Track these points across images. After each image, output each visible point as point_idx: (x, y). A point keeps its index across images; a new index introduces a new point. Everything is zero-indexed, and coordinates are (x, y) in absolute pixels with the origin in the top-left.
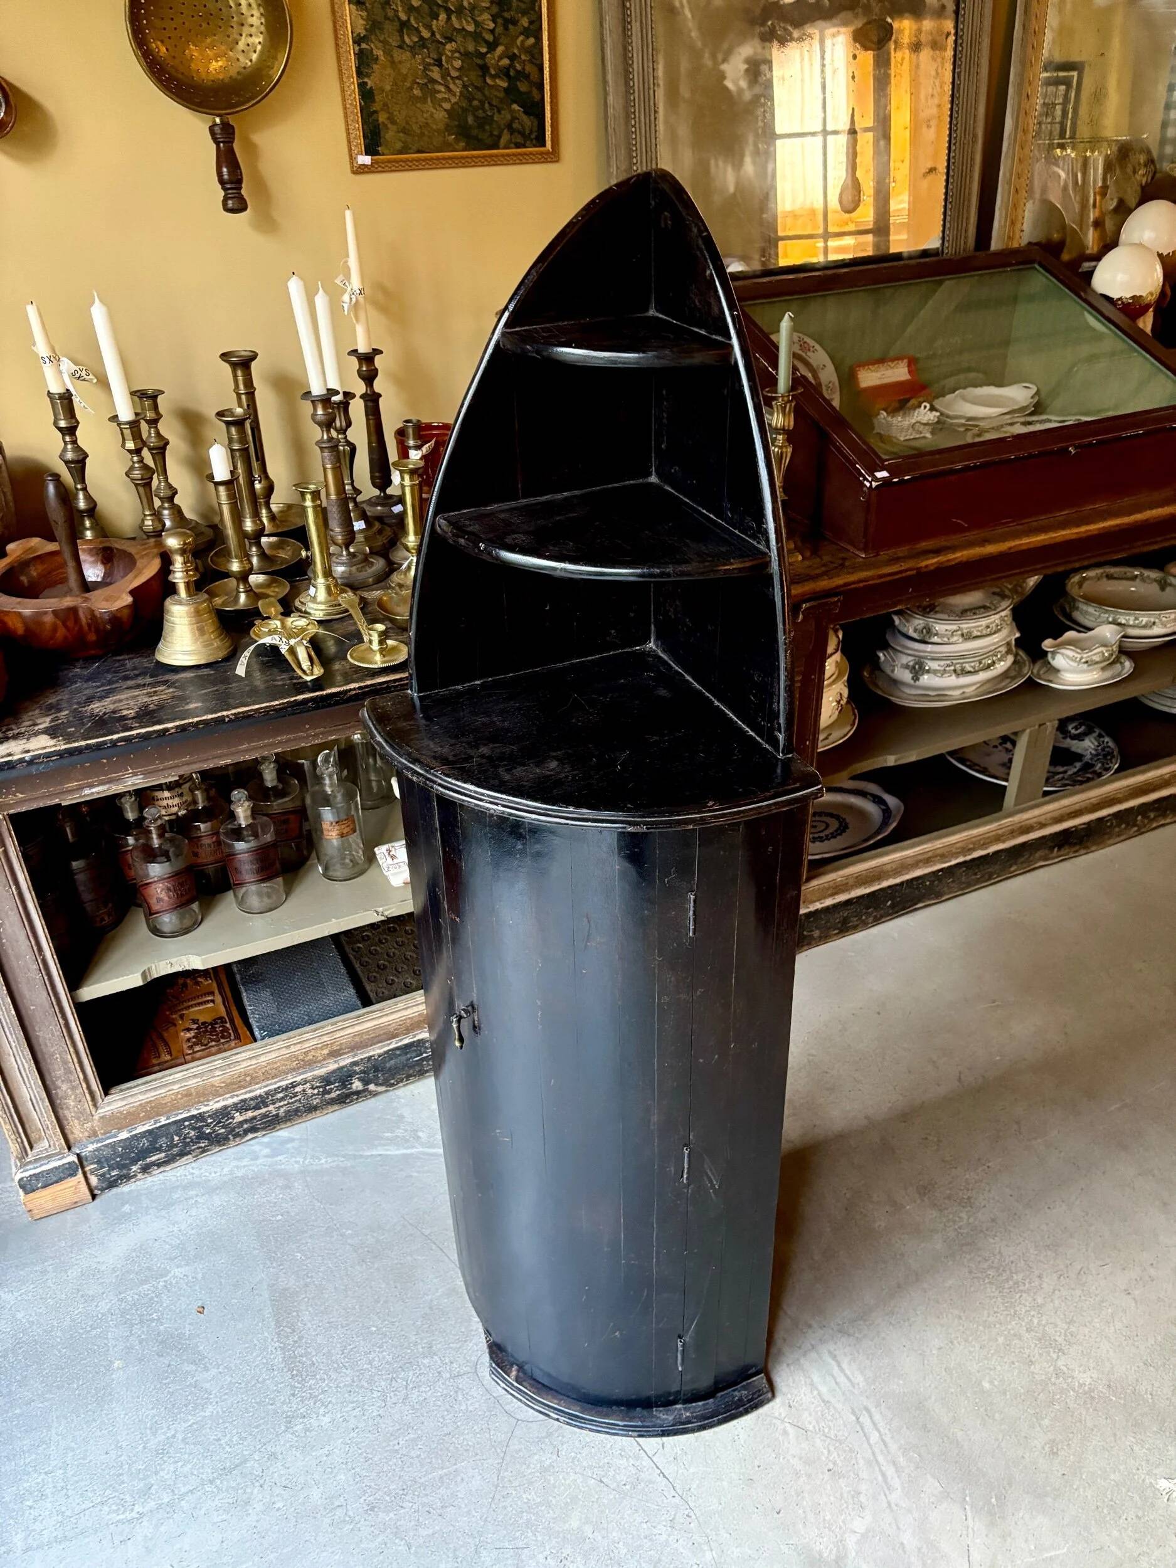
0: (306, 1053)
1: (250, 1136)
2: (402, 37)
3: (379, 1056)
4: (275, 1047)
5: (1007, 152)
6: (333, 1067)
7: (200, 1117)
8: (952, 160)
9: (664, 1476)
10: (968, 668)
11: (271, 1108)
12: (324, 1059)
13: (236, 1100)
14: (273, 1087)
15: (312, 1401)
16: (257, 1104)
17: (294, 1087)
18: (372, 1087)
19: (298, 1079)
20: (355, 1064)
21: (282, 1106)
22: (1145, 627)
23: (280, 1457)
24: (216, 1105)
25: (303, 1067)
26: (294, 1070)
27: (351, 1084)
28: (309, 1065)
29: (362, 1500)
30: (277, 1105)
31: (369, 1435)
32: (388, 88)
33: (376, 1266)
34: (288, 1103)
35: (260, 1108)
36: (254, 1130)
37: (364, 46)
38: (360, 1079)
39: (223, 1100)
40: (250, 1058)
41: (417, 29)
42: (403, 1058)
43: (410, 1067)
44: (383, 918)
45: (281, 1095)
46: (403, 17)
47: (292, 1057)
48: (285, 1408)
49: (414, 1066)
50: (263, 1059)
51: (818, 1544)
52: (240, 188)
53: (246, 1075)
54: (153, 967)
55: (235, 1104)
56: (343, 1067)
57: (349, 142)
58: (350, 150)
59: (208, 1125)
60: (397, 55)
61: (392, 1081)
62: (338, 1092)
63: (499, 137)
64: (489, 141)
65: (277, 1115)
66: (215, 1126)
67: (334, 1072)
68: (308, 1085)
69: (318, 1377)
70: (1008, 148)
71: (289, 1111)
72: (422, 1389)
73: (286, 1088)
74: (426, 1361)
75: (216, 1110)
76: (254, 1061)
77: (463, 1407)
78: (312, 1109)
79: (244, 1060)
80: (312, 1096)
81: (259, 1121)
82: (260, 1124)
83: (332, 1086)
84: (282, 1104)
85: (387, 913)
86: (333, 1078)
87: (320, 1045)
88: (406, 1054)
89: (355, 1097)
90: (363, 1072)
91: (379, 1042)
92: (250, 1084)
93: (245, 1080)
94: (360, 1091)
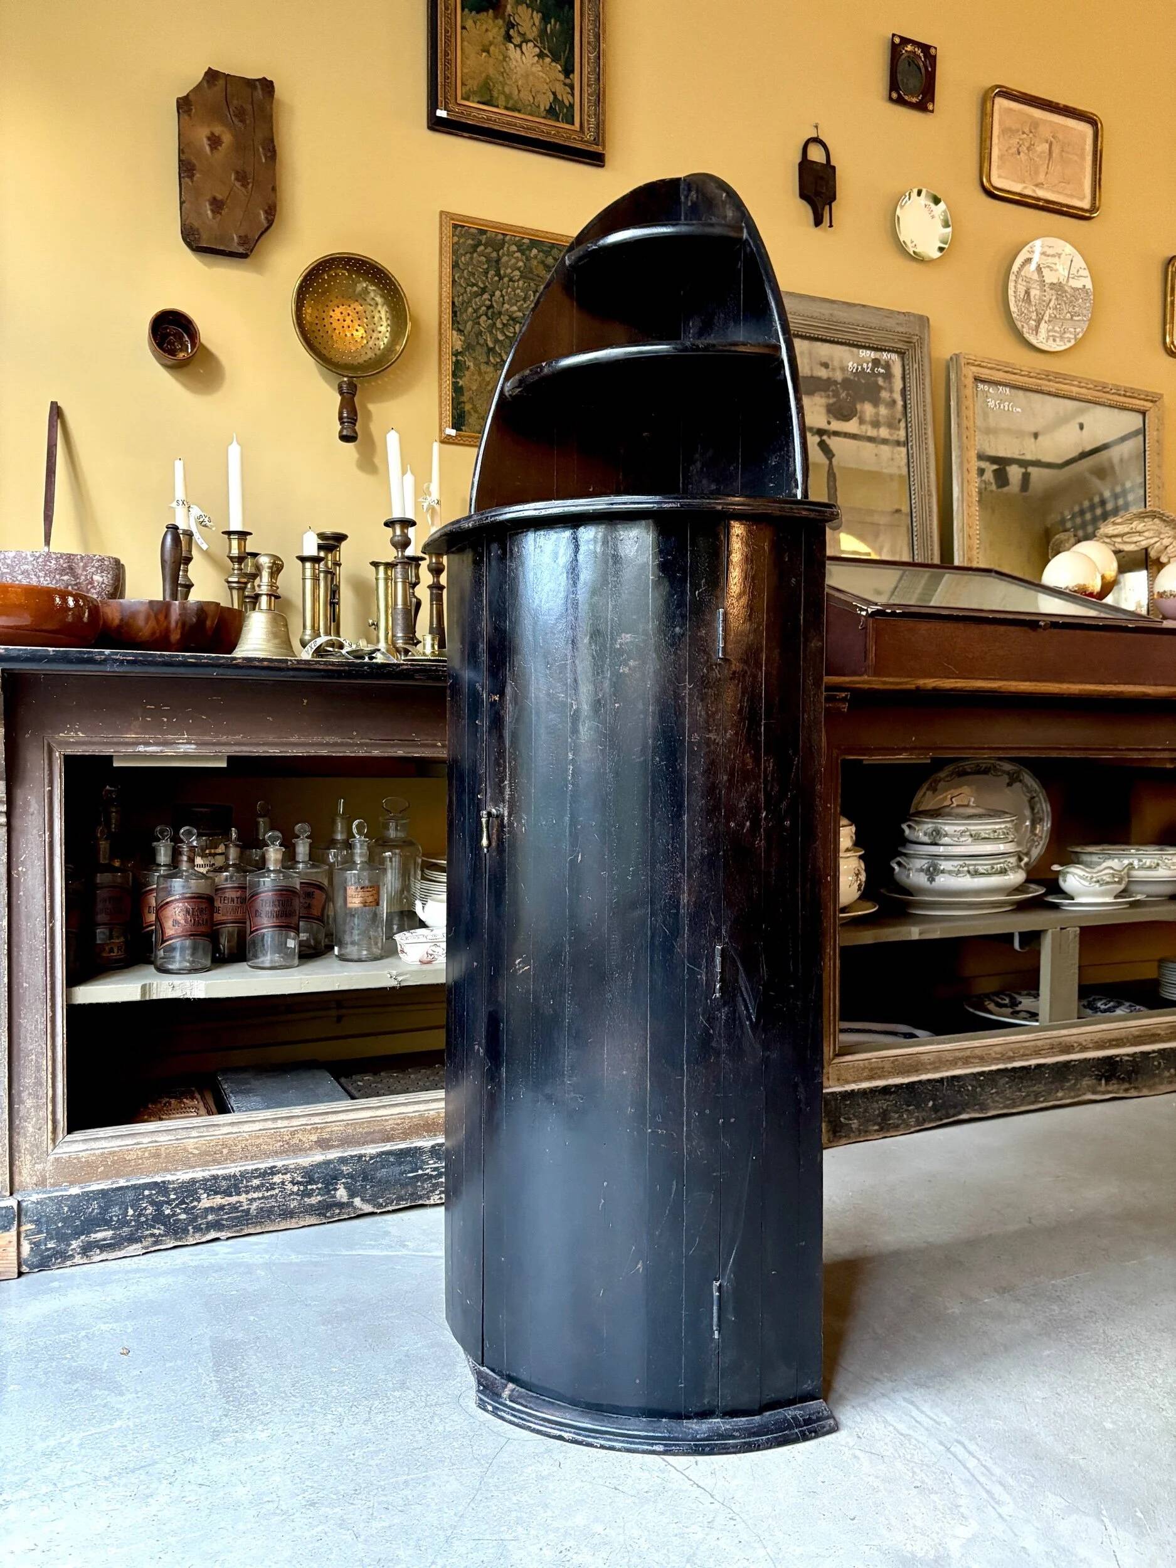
0: (293, 1133)
1: (213, 1235)
2: (488, 357)
3: (371, 1158)
4: (262, 1116)
5: (958, 510)
6: (318, 1157)
7: (162, 1188)
9: (699, 1486)
10: (981, 869)
11: (243, 1198)
12: (311, 1149)
13: (207, 1174)
14: (250, 1168)
15: (248, 1421)
16: (229, 1187)
17: (273, 1174)
18: (358, 1202)
19: (280, 1164)
20: (343, 1160)
21: (255, 1200)
22: (1150, 868)
23: (199, 1461)
24: (184, 1176)
25: (287, 1150)
26: (276, 1151)
27: (336, 1189)
28: (294, 1152)
29: (300, 1498)
30: (250, 1196)
31: (318, 1447)
32: (474, 388)
33: (344, 1326)
34: (263, 1198)
35: (230, 1195)
36: (217, 1226)
37: (460, 358)
38: (346, 1186)
39: (193, 1172)
40: (232, 1124)
41: (500, 354)
42: (397, 1170)
43: (403, 1186)
44: (394, 983)
45: (256, 1182)
46: (491, 345)
47: (276, 1134)
48: (214, 1425)
49: (407, 1185)
50: (246, 1128)
51: (908, 1546)
52: (355, 425)
53: (224, 1145)
54: (155, 985)
55: (205, 1180)
56: (329, 1163)
57: (441, 419)
58: (441, 425)
59: (168, 1203)
60: (483, 367)
61: (381, 1200)
62: (319, 1198)
65: (248, 1211)
66: (177, 1206)
67: (319, 1165)
68: (288, 1177)
69: (259, 1403)
70: (958, 507)
71: (261, 1209)
72: (390, 1414)
73: (264, 1174)
74: (397, 1394)
75: (183, 1183)
76: (235, 1129)
77: (440, 1428)
78: (288, 1214)
79: (224, 1125)
80: (290, 1195)
81: (227, 1213)
82: (226, 1220)
83: (314, 1187)
84: (255, 1195)
85: (400, 978)
86: (317, 1175)
87: (309, 1127)
88: (400, 1164)
89: (337, 1211)
90: (350, 1176)
91: (373, 1142)
92: (226, 1160)
93: (222, 1153)
94: (344, 1203)
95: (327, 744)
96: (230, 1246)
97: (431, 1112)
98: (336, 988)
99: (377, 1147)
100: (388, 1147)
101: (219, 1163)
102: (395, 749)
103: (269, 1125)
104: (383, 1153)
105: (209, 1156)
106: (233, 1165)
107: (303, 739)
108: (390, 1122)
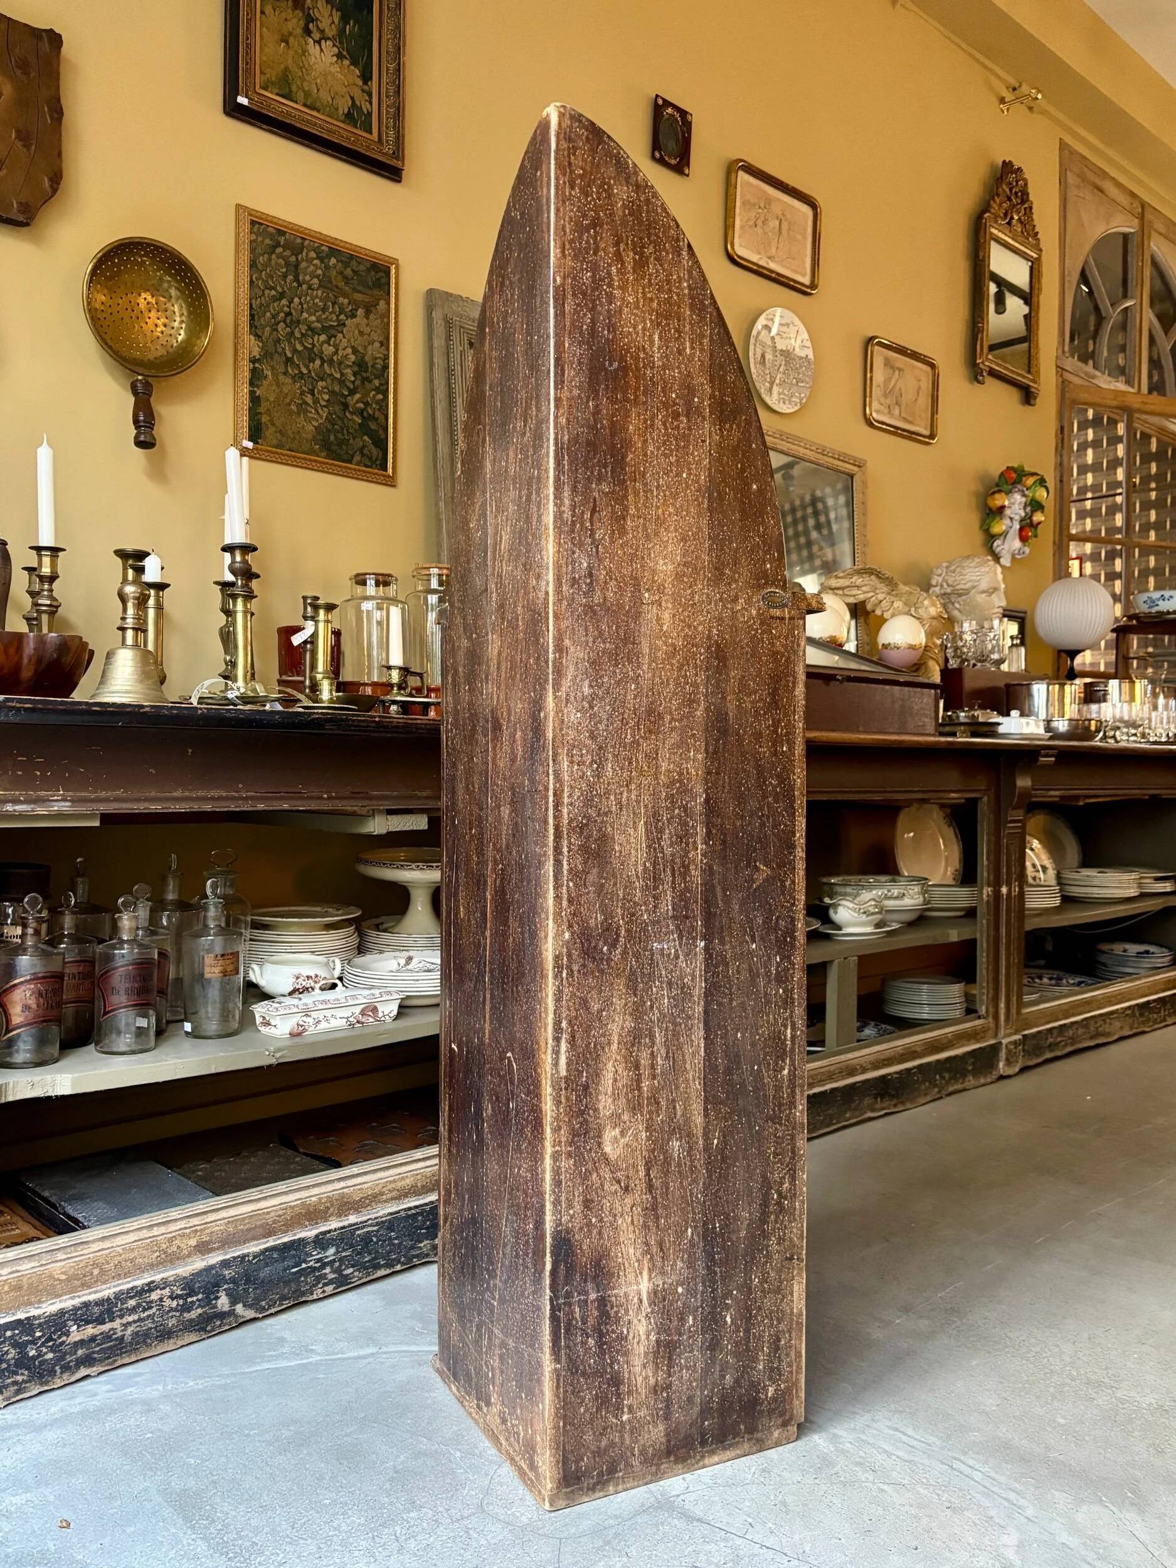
0: (171, 1240)
1: (83, 1372)
2: (286, 366)
3: (254, 1257)
4: (136, 1225)
6: (198, 1264)
7: (25, 1325)
9: (768, 1548)
11: (117, 1324)
12: (189, 1256)
13: (77, 1302)
14: (125, 1287)
16: (102, 1313)
17: (150, 1290)
18: (240, 1309)
19: (158, 1278)
20: (225, 1264)
21: (129, 1323)
22: (897, 898)
24: (51, 1307)
25: (164, 1261)
26: (152, 1266)
27: (217, 1298)
28: (171, 1262)
30: (125, 1320)
32: (272, 399)
33: (305, 1452)
34: (140, 1320)
35: (103, 1323)
36: (88, 1361)
37: (257, 365)
38: (228, 1293)
39: (61, 1302)
40: (104, 1239)
41: (298, 366)
42: (280, 1266)
43: (287, 1283)
44: (273, 1061)
45: (132, 1303)
46: (289, 355)
47: (154, 1244)
49: (290, 1281)
50: (119, 1241)
52: (151, 430)
53: (95, 1265)
54: (11, 1085)
55: (76, 1309)
56: (212, 1267)
57: (236, 428)
58: (237, 434)
59: (33, 1342)
60: (282, 378)
61: (263, 1303)
62: (200, 1311)
63: (353, 456)
64: (345, 457)
65: (122, 1338)
66: (43, 1345)
67: (199, 1273)
68: (167, 1292)
71: (137, 1333)
72: (419, 1538)
73: (140, 1292)
74: (412, 1515)
75: (50, 1316)
76: (107, 1244)
77: (483, 1542)
78: (165, 1334)
79: (93, 1241)
80: (169, 1311)
81: (98, 1345)
82: (98, 1352)
83: (195, 1299)
84: (130, 1319)
85: (278, 1055)
86: (197, 1285)
87: (188, 1231)
88: (284, 1259)
89: (218, 1323)
90: (233, 1280)
91: (254, 1239)
92: (96, 1282)
93: (92, 1274)
94: (225, 1313)
95: (213, 799)
96: (106, 1383)
97: (314, 1199)
98: (213, 1071)
99: (259, 1244)
100: (271, 1242)
101: (89, 1287)
102: (280, 802)
103: (145, 1233)
104: (266, 1250)
105: (79, 1280)
106: (104, 1287)
107: (187, 794)
108: (272, 1214)
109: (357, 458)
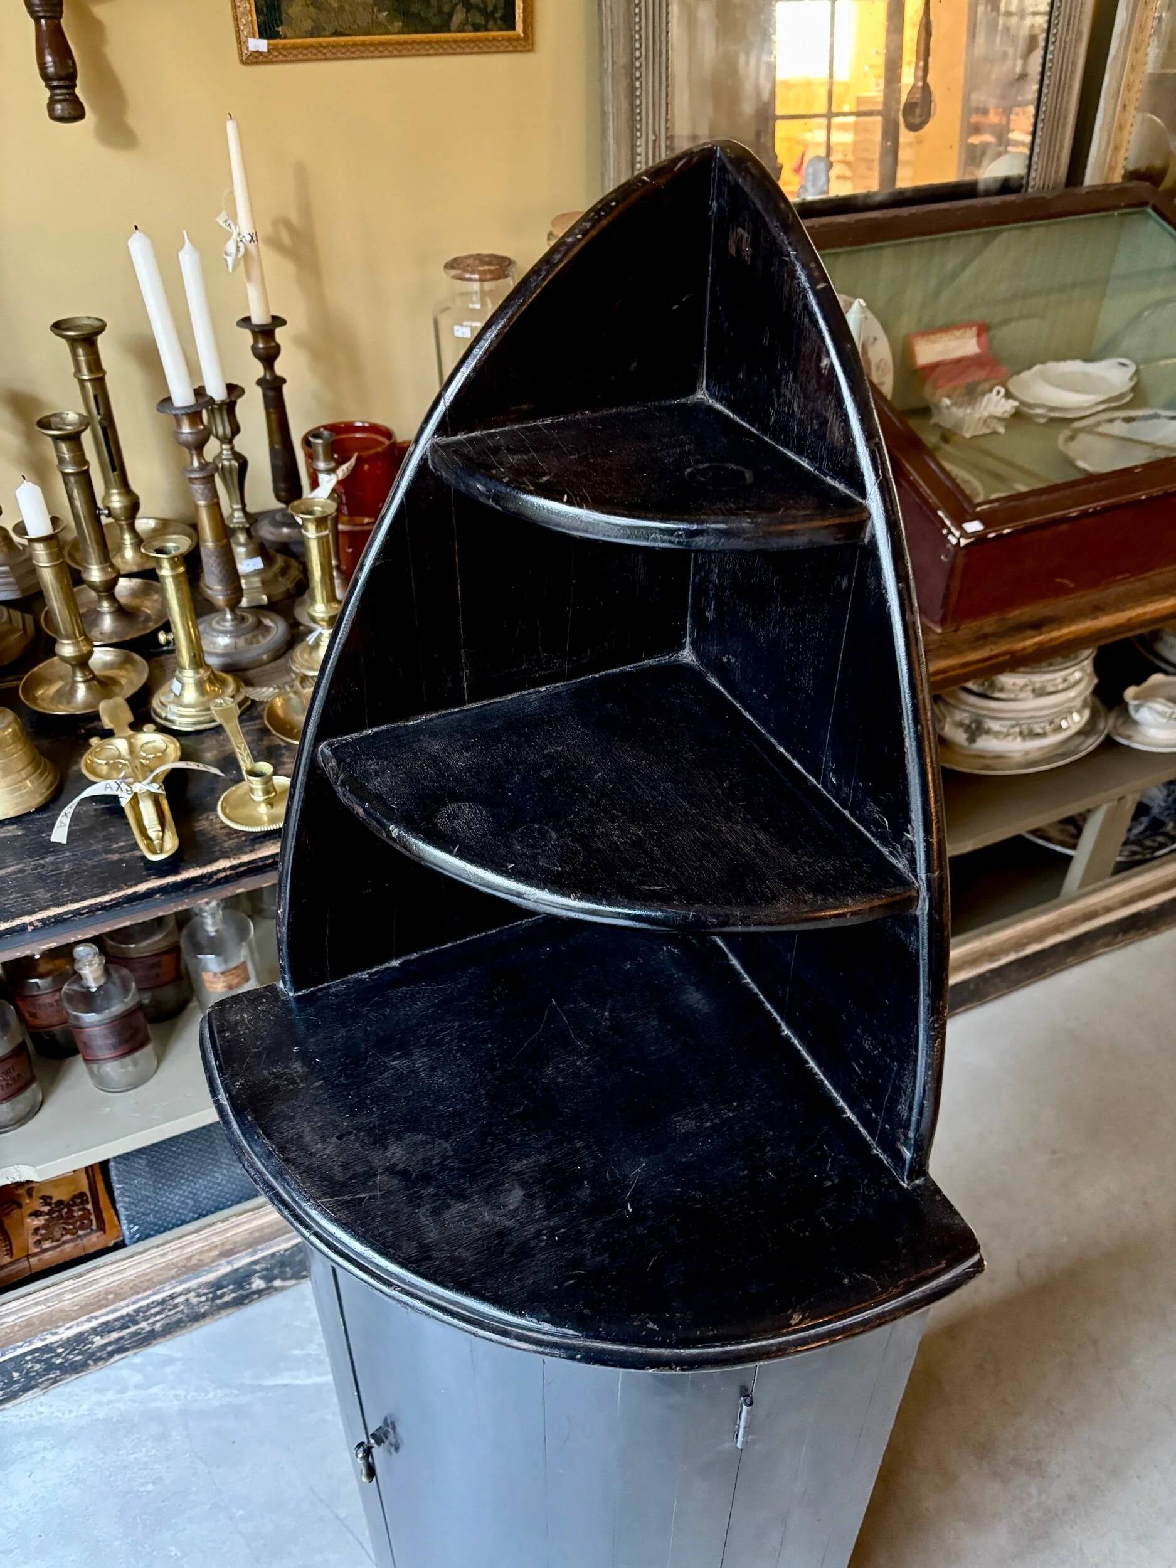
0: (189, 1258)
1: (117, 1357)
3: (286, 1251)
4: (146, 1256)
5: (1116, 57)
6: (225, 1269)
7: (48, 1349)
8: (1048, 65)
10: (1037, 729)
11: (144, 1324)
12: (213, 1261)
13: (94, 1323)
14: (144, 1302)
16: (124, 1324)
17: (173, 1299)
18: (277, 1283)
19: (179, 1289)
20: (255, 1262)
21: (158, 1321)
24: (66, 1333)
25: (184, 1273)
26: (173, 1278)
27: (250, 1284)
28: (194, 1270)
30: (151, 1321)
34: (167, 1316)
35: (128, 1327)
36: (122, 1350)
38: (261, 1278)
39: (77, 1325)
40: (112, 1275)
45: (157, 1309)
47: (170, 1266)
52: (74, 86)
53: (107, 1293)
55: (95, 1328)
56: (239, 1268)
57: (236, 19)
58: (238, 31)
59: (59, 1355)
62: (233, 1295)
63: (450, 15)
64: (435, 21)
65: (153, 1331)
66: (68, 1354)
67: (227, 1275)
68: (192, 1294)
70: (1117, 52)
71: (168, 1324)
73: (164, 1301)
75: (68, 1338)
76: (116, 1278)
78: (197, 1317)
80: (198, 1304)
81: (128, 1340)
82: (130, 1343)
83: (225, 1290)
84: (157, 1319)
86: (225, 1282)
89: (256, 1296)
90: (265, 1269)
94: (262, 1289)
109: (458, 17)
